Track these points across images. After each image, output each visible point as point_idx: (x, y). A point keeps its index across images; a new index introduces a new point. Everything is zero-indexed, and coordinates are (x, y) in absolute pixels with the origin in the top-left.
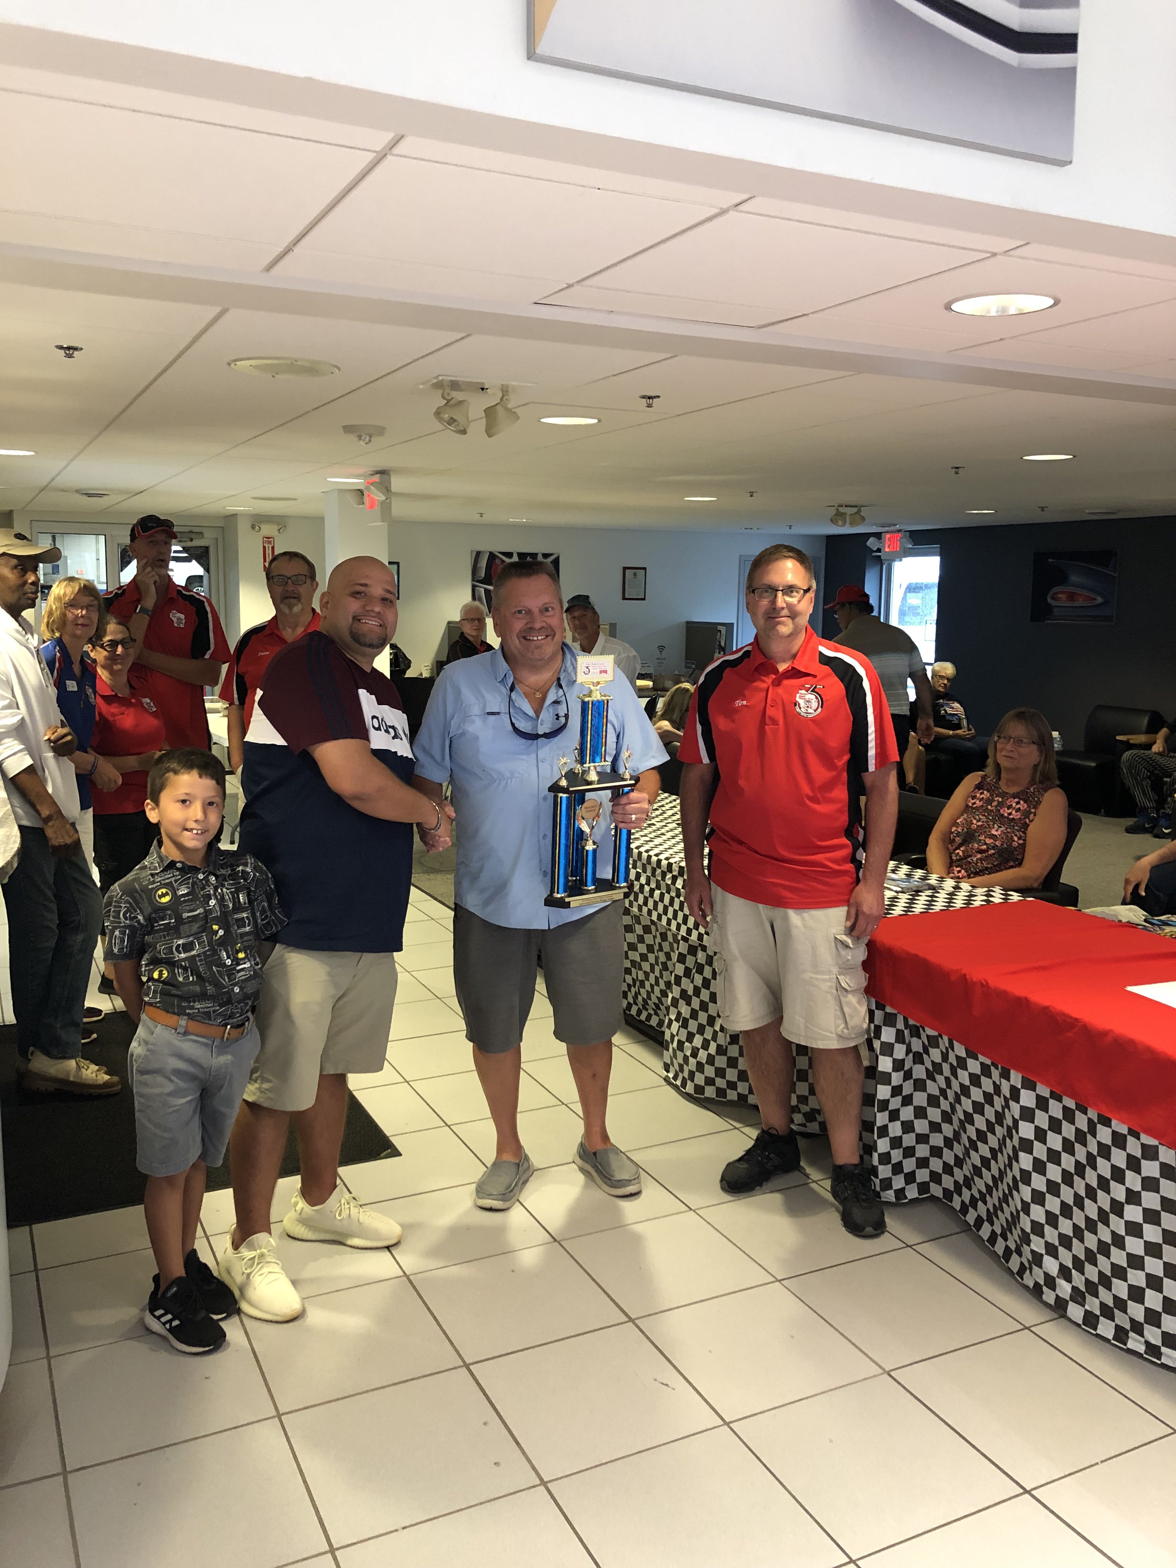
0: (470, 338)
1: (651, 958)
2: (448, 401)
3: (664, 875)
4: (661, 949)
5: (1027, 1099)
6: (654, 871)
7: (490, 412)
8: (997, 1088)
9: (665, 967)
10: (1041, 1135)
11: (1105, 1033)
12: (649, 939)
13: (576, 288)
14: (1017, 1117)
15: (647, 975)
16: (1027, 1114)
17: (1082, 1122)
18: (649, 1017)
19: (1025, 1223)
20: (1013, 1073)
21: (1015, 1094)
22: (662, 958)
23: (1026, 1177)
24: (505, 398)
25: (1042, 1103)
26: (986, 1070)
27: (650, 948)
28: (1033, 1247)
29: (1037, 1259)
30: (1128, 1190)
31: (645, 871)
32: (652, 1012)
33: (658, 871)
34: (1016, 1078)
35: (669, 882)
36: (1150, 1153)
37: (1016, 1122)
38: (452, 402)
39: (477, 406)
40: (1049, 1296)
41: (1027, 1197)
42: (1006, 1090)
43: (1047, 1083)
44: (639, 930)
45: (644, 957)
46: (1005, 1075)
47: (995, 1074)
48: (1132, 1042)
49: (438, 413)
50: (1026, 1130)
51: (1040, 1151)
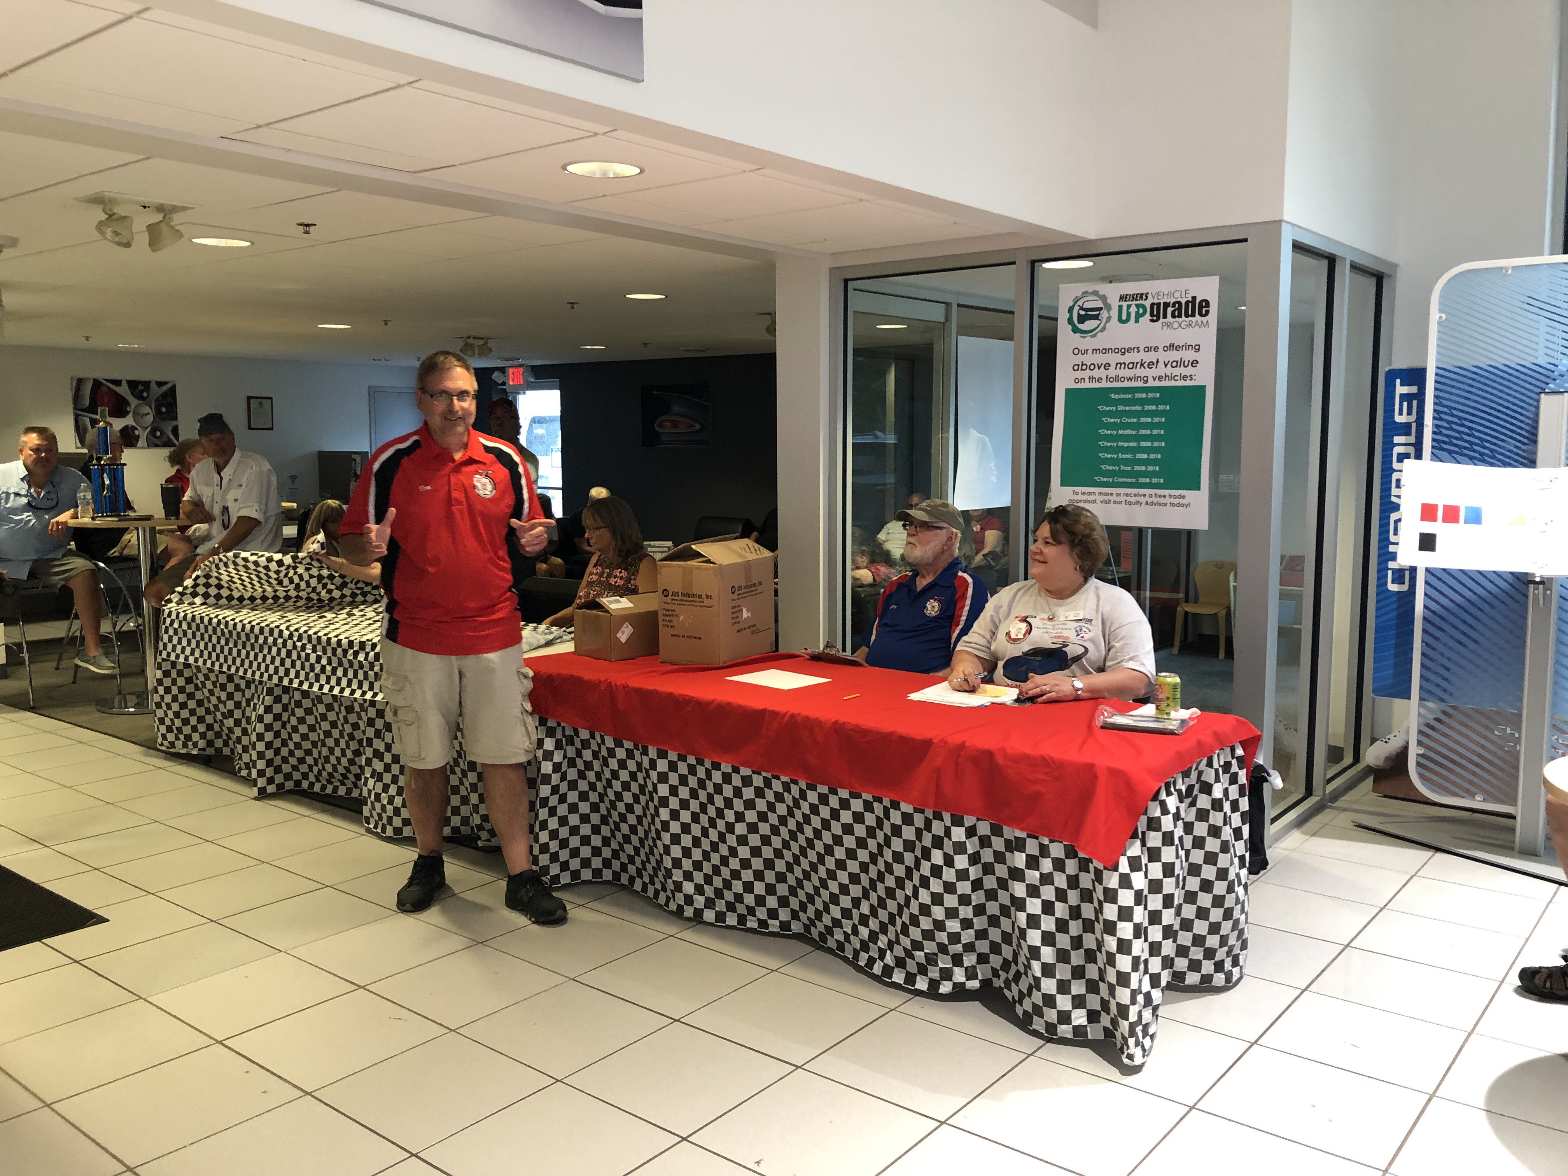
0: (148, 161)
1: (336, 733)
2: (110, 216)
3: (345, 652)
4: (346, 720)
5: (662, 766)
6: (334, 651)
7: (152, 229)
8: (639, 765)
9: (351, 737)
10: (674, 791)
11: (711, 702)
12: (332, 716)
13: (265, 129)
14: (656, 782)
15: (331, 750)
16: (663, 778)
17: (701, 772)
18: (336, 789)
19: (668, 862)
20: (650, 748)
21: (653, 764)
22: (348, 729)
23: (665, 826)
24: (167, 217)
25: (673, 767)
26: (630, 754)
27: (334, 725)
28: (674, 878)
29: (678, 887)
30: (736, 813)
31: (325, 653)
32: (339, 784)
33: (339, 651)
34: (652, 752)
35: (351, 658)
36: (747, 781)
37: (655, 786)
38: (114, 217)
39: (141, 222)
40: (689, 912)
41: (667, 841)
42: (646, 764)
43: (674, 749)
44: (322, 709)
45: (328, 734)
46: (645, 752)
47: (637, 754)
48: (729, 704)
49: (100, 226)
50: (663, 790)
51: (674, 803)
